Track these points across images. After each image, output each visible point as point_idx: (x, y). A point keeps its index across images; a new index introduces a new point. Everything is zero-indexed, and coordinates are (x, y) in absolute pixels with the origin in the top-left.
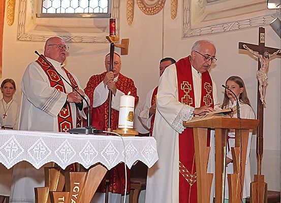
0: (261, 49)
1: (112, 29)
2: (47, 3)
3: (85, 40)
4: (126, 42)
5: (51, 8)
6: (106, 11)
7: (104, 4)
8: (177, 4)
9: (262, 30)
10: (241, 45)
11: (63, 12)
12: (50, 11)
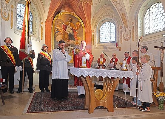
0: (161, 48)
1: (117, 45)
2: (101, 40)
3: (110, 48)
4: (120, 48)
5: (102, 41)
6: (115, 41)
7: (114, 39)
8: (134, 37)
9: (162, 43)
10: (155, 47)
11: (105, 42)
12: (101, 42)
